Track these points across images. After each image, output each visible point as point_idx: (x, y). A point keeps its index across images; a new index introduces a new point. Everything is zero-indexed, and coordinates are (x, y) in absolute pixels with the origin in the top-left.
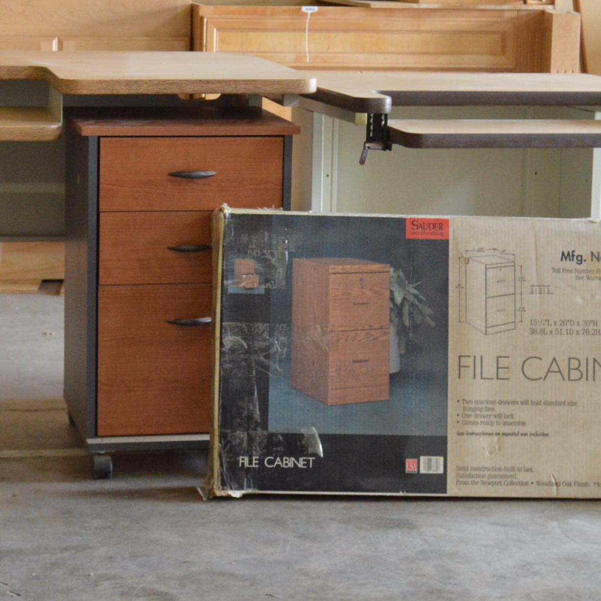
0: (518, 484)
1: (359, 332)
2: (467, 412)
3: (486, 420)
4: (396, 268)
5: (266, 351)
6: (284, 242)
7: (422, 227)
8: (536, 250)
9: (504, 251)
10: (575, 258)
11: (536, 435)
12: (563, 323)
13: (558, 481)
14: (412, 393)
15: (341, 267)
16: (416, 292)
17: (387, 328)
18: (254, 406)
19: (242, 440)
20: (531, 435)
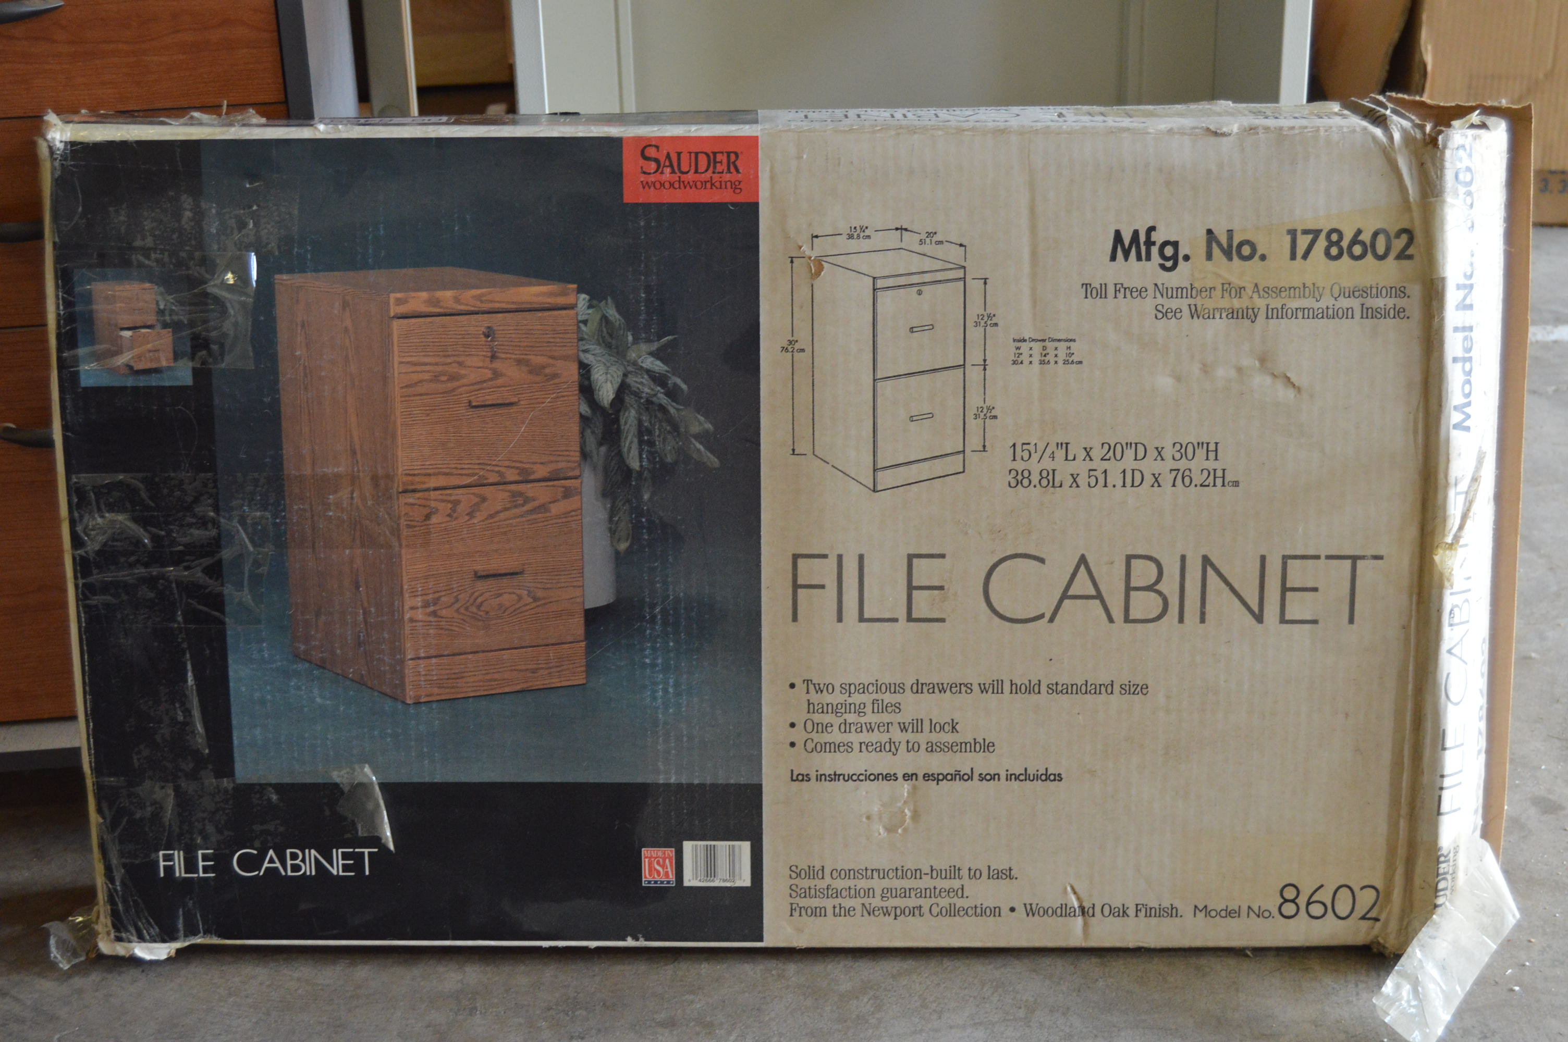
0: (970, 912)
1: (486, 491)
2: (817, 718)
3: (875, 737)
4: (596, 297)
5: (211, 554)
6: (242, 225)
7: (671, 166)
8: (1033, 229)
9: (930, 234)
10: (1155, 250)
11: (1025, 776)
12: (1112, 451)
13: (1087, 905)
14: (654, 665)
15: (424, 295)
16: (658, 366)
17: (576, 478)
18: (188, 712)
19: (159, 807)
20: (1009, 777)
